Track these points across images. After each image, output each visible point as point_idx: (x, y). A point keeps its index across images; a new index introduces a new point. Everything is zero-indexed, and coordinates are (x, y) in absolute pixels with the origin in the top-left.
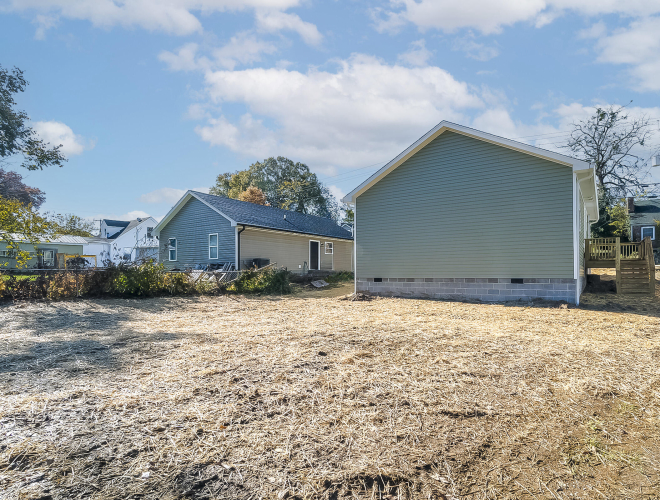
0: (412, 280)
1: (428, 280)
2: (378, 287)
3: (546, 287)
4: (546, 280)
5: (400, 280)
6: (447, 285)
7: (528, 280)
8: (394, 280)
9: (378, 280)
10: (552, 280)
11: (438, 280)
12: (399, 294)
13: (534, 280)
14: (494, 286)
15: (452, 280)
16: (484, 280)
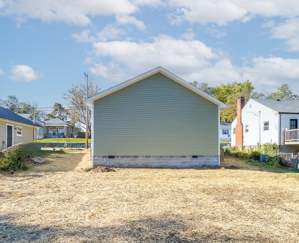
0: (137, 157)
1: (147, 157)
2: (112, 162)
3: (207, 159)
4: (207, 156)
5: (128, 157)
6: (159, 160)
7: (200, 156)
8: (124, 157)
9: (111, 157)
10: (210, 156)
11: (153, 157)
12: (127, 165)
13: (202, 156)
14: (184, 160)
15: (161, 157)
16: (179, 156)
